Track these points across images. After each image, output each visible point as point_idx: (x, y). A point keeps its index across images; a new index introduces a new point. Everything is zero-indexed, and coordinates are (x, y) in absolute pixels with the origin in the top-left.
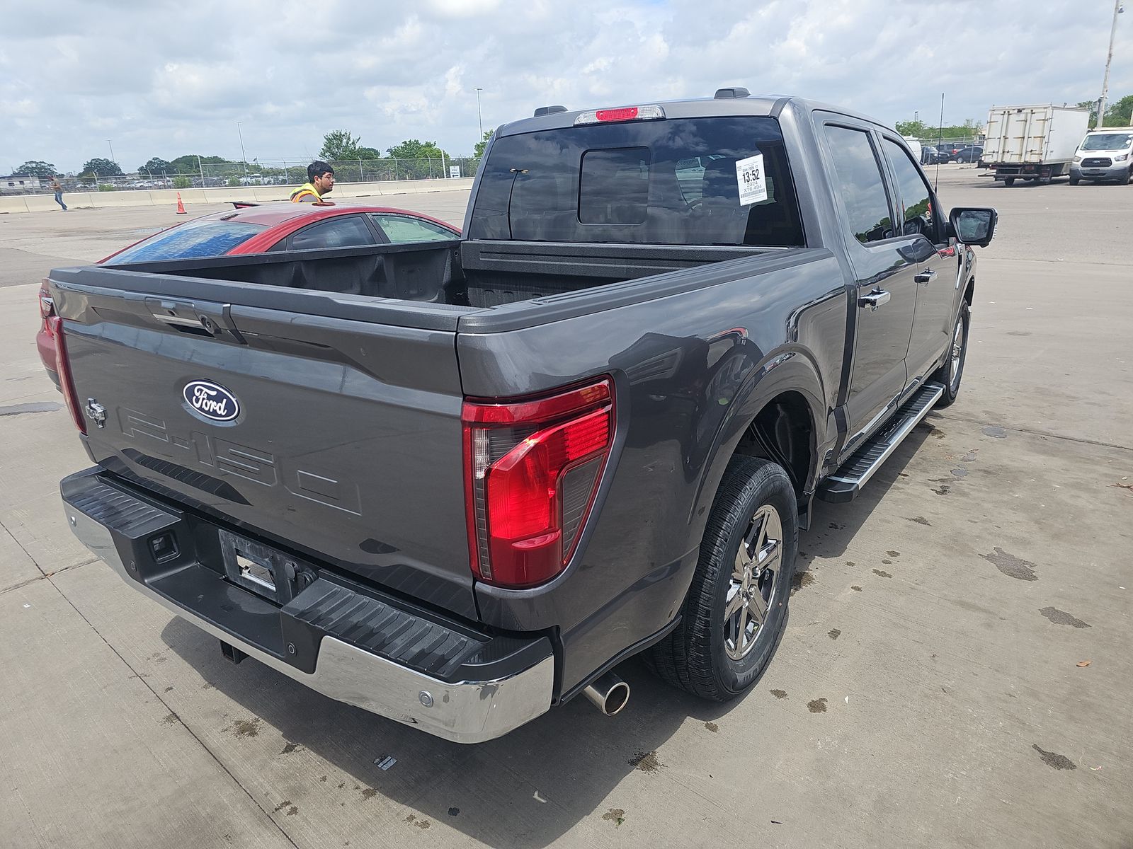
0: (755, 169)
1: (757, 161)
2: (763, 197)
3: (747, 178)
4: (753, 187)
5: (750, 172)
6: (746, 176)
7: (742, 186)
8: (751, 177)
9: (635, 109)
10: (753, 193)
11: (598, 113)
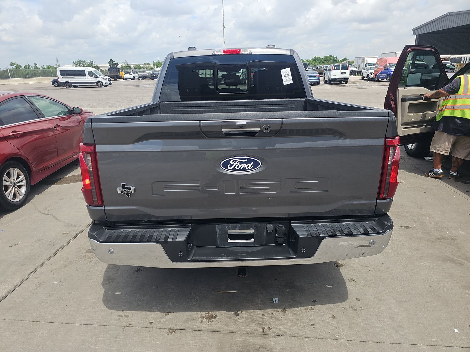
0: (288, 73)
1: (288, 70)
2: (291, 82)
3: (285, 76)
4: (288, 79)
5: (286, 74)
6: (285, 75)
7: (284, 79)
8: (287, 75)
9: (240, 50)
10: (288, 81)
11: (224, 51)
